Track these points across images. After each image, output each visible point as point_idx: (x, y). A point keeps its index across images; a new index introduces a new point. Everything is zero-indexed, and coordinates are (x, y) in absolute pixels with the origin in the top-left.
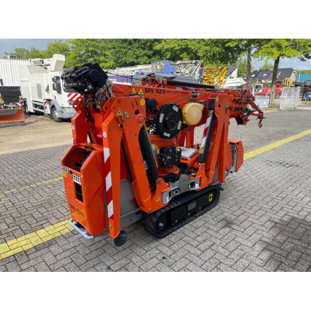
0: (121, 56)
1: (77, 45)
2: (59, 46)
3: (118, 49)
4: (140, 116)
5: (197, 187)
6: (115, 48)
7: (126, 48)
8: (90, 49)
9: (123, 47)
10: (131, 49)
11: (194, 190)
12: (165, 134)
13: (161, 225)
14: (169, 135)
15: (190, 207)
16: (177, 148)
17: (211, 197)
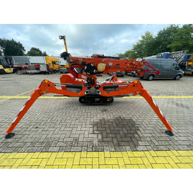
12: (88, 73)
13: (82, 100)
14: (89, 74)
15: (96, 99)
16: (93, 78)
17: (108, 100)
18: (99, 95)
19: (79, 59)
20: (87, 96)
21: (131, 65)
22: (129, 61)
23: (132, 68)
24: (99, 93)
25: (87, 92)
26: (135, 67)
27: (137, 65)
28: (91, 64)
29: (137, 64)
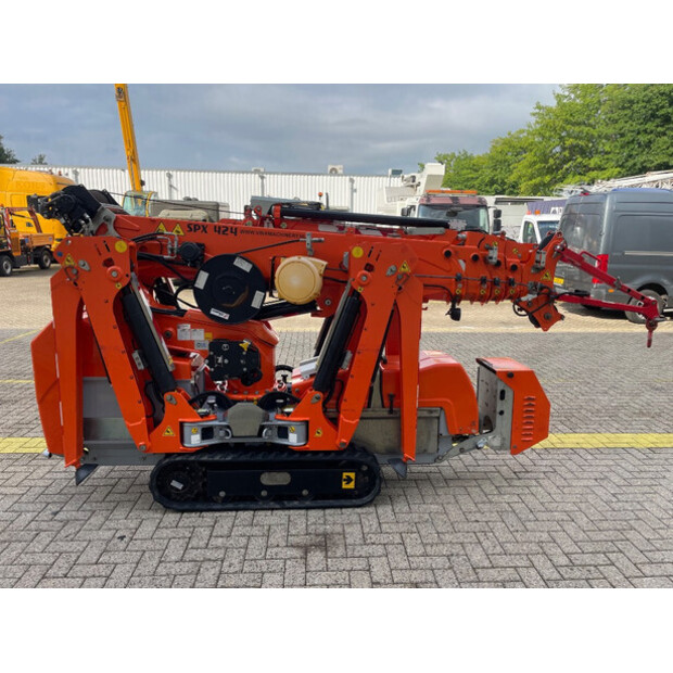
0: (634, 153)
1: (543, 137)
2: (515, 143)
3: (629, 137)
4: (114, 270)
5: (293, 439)
6: (622, 135)
7: (652, 132)
8: (569, 142)
9: (645, 131)
10: (664, 134)
11: (287, 446)
12: (213, 312)
13: (175, 484)
14: (226, 316)
15: (267, 479)
16: (246, 344)
17: (349, 480)
18: (286, 448)
19: (161, 227)
20: (205, 458)
21: (480, 263)
22: (464, 241)
23: (483, 281)
24: (286, 437)
25: (207, 433)
26: (500, 275)
27: (514, 268)
28: (234, 258)
29: (516, 261)
